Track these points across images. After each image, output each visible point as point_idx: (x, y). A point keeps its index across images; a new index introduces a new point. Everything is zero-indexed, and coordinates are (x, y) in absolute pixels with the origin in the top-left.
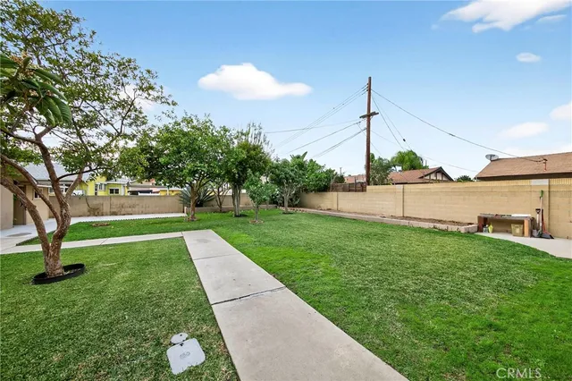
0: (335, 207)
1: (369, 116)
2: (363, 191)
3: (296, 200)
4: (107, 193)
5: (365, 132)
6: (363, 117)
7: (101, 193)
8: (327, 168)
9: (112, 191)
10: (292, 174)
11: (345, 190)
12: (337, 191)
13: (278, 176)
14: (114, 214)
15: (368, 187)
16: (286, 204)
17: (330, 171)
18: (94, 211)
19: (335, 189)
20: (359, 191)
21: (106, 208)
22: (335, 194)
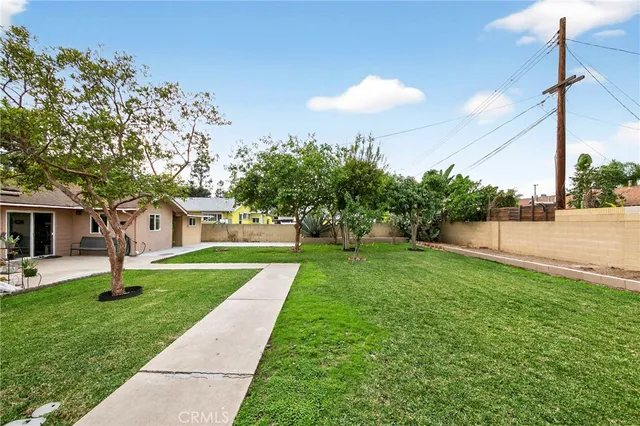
0: (495, 245)
1: (562, 87)
2: (547, 219)
3: (435, 233)
4: (251, 222)
5: (555, 116)
6: (551, 91)
7: (244, 222)
8: (484, 184)
9: (254, 220)
10: (419, 197)
11: (512, 218)
12: (499, 219)
13: (397, 199)
14: (246, 241)
15: (558, 213)
16: (414, 237)
17: (489, 190)
18: (232, 238)
19: (496, 216)
20: (540, 219)
21: (240, 236)
22: (495, 224)
